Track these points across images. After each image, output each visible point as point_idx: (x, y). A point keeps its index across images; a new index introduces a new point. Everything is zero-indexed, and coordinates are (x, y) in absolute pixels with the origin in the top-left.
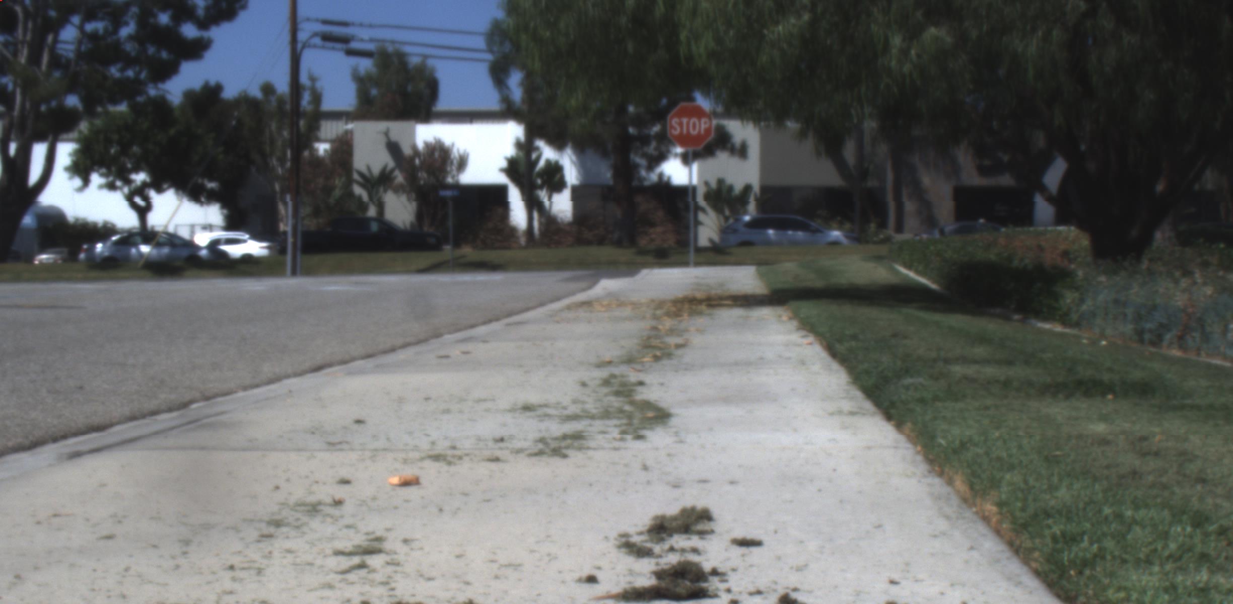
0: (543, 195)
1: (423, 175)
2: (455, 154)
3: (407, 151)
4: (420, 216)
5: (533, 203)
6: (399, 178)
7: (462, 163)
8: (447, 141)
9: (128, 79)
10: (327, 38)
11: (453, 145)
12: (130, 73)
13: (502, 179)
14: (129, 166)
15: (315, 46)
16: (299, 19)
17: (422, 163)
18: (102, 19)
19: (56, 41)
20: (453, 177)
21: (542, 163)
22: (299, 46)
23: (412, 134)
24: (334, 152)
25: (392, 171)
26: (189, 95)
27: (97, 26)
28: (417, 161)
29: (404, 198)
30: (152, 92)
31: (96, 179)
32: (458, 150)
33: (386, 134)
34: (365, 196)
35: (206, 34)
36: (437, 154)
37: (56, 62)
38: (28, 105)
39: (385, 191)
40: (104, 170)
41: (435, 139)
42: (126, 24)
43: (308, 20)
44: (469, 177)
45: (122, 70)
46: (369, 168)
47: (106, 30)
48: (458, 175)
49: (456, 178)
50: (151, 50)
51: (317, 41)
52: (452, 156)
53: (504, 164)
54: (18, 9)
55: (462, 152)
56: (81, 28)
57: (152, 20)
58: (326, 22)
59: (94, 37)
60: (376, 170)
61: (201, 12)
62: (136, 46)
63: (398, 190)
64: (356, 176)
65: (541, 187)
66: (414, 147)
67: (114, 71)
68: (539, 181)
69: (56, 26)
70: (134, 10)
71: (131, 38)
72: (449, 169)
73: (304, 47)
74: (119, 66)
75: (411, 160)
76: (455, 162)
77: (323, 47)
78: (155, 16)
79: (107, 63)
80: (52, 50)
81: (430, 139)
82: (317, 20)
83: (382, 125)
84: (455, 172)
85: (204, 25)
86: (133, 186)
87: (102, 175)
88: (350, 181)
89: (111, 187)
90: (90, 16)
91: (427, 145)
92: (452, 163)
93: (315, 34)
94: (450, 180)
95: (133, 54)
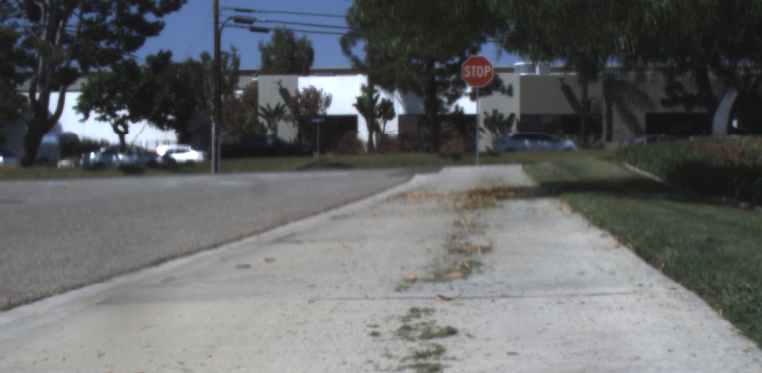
0: (380, 121)
1: (303, 109)
2: (323, 96)
3: (293, 94)
4: (300, 136)
5: (373, 127)
6: (288, 111)
7: (328, 101)
8: (318, 88)
9: (111, 50)
10: (238, 20)
11: (322, 90)
12: (113, 46)
13: (354, 111)
14: (115, 106)
15: (230, 26)
16: (220, 9)
17: (302, 101)
18: (95, 11)
19: (65, 25)
20: (322, 110)
21: (379, 102)
22: (220, 26)
23: (296, 83)
24: (245, 95)
25: (283, 107)
26: (150, 59)
27: (92, 16)
28: (299, 101)
29: (291, 124)
30: (126, 57)
31: (93, 114)
32: (325, 93)
33: (279, 83)
34: (266, 124)
35: (160, 20)
36: (311, 96)
37: (65, 39)
38: (47, 67)
39: (279, 120)
40: (99, 109)
41: (310, 86)
42: (110, 14)
43: (226, 8)
44: (332, 111)
45: (108, 44)
46: (268, 105)
47: (98, 18)
48: (325, 109)
49: (324, 111)
50: (126, 30)
51: (232, 22)
52: (322, 97)
53: (355, 101)
54: (41, 5)
55: (327, 94)
56: (80, 16)
57: (126, 11)
58: (237, 10)
59: (89, 22)
60: (273, 107)
61: (158, 6)
62: (116, 27)
63: (287, 119)
64: (260, 111)
65: (379, 117)
66: (297, 92)
67: (103, 44)
68: (378, 113)
69: (65, 16)
70: (115, 4)
71: (113, 22)
72: (319, 105)
73: (223, 26)
74: (106, 41)
75: (296, 99)
76: (323, 101)
77: (236, 26)
78: (127, 8)
79: (98, 39)
80: (63, 31)
81: (307, 86)
82: (232, 9)
83: (276, 78)
84: (323, 107)
85: (159, 14)
86: (117, 118)
87: (97, 112)
88: (257, 114)
89: (103, 119)
90: (86, 9)
91: (305, 90)
92: (321, 101)
93: (231, 18)
94: (320, 112)
95: (115, 33)
